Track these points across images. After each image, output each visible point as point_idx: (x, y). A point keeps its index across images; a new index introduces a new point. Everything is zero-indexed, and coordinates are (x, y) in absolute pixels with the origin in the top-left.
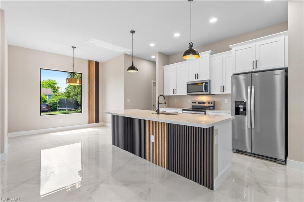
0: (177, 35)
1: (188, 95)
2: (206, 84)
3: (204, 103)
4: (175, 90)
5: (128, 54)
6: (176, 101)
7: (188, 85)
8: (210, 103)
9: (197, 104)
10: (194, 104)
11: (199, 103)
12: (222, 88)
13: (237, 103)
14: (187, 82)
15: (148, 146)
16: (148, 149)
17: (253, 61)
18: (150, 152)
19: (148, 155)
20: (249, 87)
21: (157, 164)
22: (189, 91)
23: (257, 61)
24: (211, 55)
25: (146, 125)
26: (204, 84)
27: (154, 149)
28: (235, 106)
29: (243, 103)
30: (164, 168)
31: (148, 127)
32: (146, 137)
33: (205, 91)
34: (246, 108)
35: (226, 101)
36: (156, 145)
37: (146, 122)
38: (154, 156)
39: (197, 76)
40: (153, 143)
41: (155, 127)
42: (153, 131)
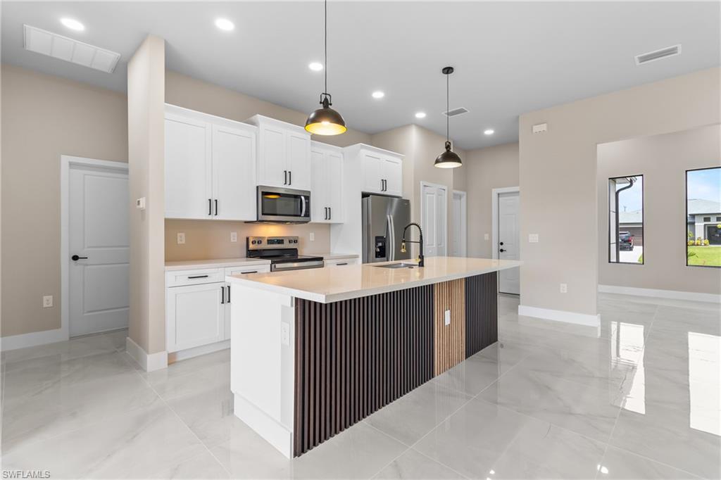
3: (280, 241)
9: (265, 246)
11: (270, 241)
12: (328, 212)
13: (378, 239)
14: (261, 187)
15: (439, 342)
16: (440, 346)
17: (383, 180)
18: (444, 351)
19: (439, 363)
20: (388, 217)
21: (454, 366)
22: (266, 212)
23: (386, 181)
24: (311, 139)
25: (435, 295)
26: (303, 198)
27: (450, 338)
28: (375, 244)
29: (383, 239)
30: (463, 360)
31: (440, 296)
32: (435, 323)
33: (305, 216)
34: (385, 246)
35: (312, 236)
36: (452, 326)
37: (435, 288)
38: (450, 351)
39: (288, 177)
40: (448, 326)
41: (450, 291)
42: (448, 301)
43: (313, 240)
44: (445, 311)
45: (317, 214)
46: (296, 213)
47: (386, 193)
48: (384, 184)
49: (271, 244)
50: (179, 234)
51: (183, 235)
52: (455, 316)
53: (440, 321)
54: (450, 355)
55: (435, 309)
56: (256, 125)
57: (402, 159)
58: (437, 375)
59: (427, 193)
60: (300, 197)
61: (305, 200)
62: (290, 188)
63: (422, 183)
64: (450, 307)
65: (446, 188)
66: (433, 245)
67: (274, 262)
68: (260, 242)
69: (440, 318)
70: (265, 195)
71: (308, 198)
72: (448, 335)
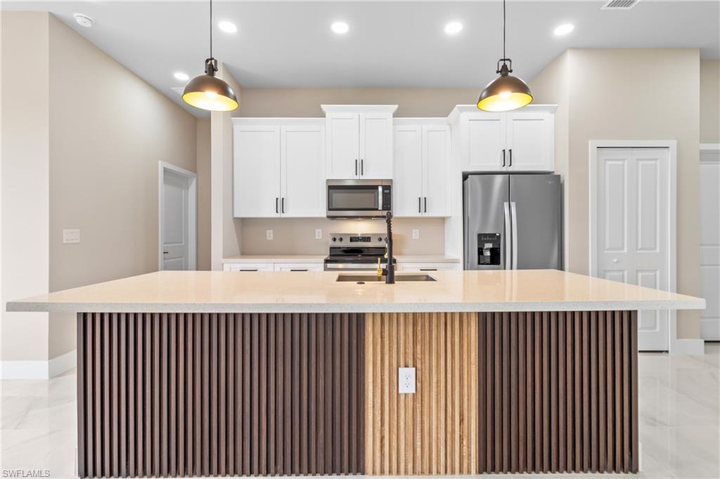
0: (340, 28)
1: (328, 217)
2: (387, 191)
3: (367, 239)
4: (280, 204)
6: (270, 234)
7: (330, 188)
8: (383, 240)
9: (347, 244)
10: (338, 244)
11: (354, 239)
12: (423, 204)
13: (482, 238)
14: (328, 180)
15: (378, 418)
16: (382, 425)
17: (504, 151)
18: (394, 437)
19: (378, 454)
20: (506, 204)
21: (430, 472)
22: (334, 207)
23: (510, 151)
24: (394, 117)
25: (366, 333)
26: (380, 189)
27: (419, 419)
28: (478, 244)
29: (495, 238)
30: (469, 472)
31: (382, 337)
32: (366, 382)
33: (384, 209)
34: (499, 248)
35: (415, 234)
36: (426, 399)
37: (366, 324)
38: (419, 443)
39: (360, 166)
40: (410, 397)
41: (419, 334)
42: (410, 350)
43: (418, 238)
44: (398, 366)
45: (403, 207)
46: (372, 207)
47: (510, 169)
48: (507, 155)
49: (354, 241)
50: (268, 231)
51: (272, 231)
52: (437, 382)
53: (382, 380)
54: (419, 450)
55: (366, 358)
56: (325, 117)
57: (553, 111)
58: (374, 473)
59: (605, 160)
60: (376, 187)
61: (383, 191)
62: (362, 178)
63: (592, 144)
64: (419, 362)
65: (672, 143)
66: (623, 248)
67: (327, 261)
68: (341, 239)
69: (382, 375)
70: (333, 188)
71: (388, 189)
72: (410, 411)
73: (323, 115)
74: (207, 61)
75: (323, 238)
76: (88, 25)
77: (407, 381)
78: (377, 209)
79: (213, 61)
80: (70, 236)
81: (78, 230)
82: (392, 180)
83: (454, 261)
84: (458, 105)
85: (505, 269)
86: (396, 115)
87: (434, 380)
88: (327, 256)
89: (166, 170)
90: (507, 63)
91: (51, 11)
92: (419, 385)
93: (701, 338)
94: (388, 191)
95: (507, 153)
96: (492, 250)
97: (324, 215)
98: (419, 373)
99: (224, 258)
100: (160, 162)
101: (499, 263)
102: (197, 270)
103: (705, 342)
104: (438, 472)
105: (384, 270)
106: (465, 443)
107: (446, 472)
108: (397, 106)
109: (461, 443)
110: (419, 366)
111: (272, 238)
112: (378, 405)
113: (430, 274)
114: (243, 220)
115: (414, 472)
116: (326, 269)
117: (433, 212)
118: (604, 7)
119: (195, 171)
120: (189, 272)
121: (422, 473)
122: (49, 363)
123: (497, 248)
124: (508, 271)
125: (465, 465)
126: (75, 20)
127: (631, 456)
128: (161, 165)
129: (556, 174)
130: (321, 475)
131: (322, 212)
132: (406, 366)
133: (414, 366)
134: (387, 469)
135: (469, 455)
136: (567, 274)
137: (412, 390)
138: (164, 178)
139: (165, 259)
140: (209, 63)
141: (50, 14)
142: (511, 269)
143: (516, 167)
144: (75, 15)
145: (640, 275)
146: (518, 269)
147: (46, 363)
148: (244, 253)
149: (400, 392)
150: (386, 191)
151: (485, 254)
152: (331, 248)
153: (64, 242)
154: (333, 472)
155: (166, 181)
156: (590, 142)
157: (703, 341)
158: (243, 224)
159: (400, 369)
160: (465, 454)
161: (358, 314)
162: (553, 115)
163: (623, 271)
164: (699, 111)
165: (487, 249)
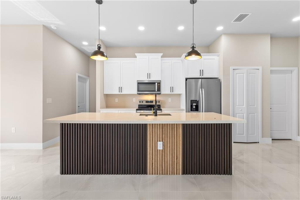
0: (141, 28)
1: (138, 94)
3: (152, 102)
4: (121, 89)
5: (53, 27)
7: (138, 83)
9: (144, 103)
10: (141, 104)
11: (147, 102)
12: (172, 89)
13: (192, 102)
14: (137, 81)
15: (151, 157)
16: (152, 159)
17: (200, 70)
18: (156, 163)
19: (151, 168)
20: (201, 89)
21: (167, 174)
22: (140, 90)
23: (203, 70)
24: (161, 57)
25: (148, 131)
26: (156, 84)
27: (164, 158)
28: (191, 104)
29: (197, 102)
30: (179, 174)
31: (152, 132)
32: (148, 146)
33: (158, 91)
34: (198, 105)
35: (170, 100)
36: (166, 152)
37: (148, 127)
38: (164, 165)
39: (149, 75)
40: (161, 151)
41: (164, 131)
42: (161, 136)
43: (170, 101)
44: (157, 141)
45: (165, 90)
46: (154, 90)
47: (203, 77)
48: (201, 72)
49: (147, 103)
50: (116, 99)
51: (117, 99)
52: (169, 146)
53: (152, 146)
54: (164, 167)
55: (148, 139)
56: (136, 58)
57: (218, 56)
58: (150, 174)
59: (236, 74)
60: (155, 83)
61: (157, 84)
62: (150, 80)
63: (231, 68)
64: (164, 140)
65: (260, 68)
66: (243, 105)
67: (137, 110)
68: (142, 102)
69: (152, 144)
70: (139, 83)
71: (159, 83)
72: (161, 155)
73: (136, 57)
74: (98, 45)
75: (136, 102)
76: (55, 28)
77: (160, 146)
78: (155, 91)
79: (100, 45)
80: (49, 100)
81: (51, 99)
82: (160, 81)
83: (183, 110)
84: (184, 54)
85: (200, 112)
86: (162, 57)
87: (168, 146)
88: (137, 108)
89: (79, 77)
90: (194, 45)
91: (44, 24)
92: (164, 147)
93: (271, 138)
94: (159, 85)
95: (202, 71)
96: (196, 106)
97: (137, 93)
98: (164, 143)
99: (100, 108)
100: (77, 74)
101: (198, 111)
102: (89, 112)
103: (272, 139)
104: (170, 174)
105: (154, 112)
106: (178, 165)
107: (172, 174)
108: (162, 54)
109: (177, 165)
110: (164, 141)
111: (117, 101)
112: (151, 153)
113: (171, 114)
114: (107, 95)
115: (162, 174)
116: (137, 112)
117: (176, 92)
118: (232, 22)
119: (89, 76)
120: (86, 113)
121: (165, 174)
122: (43, 144)
123: (197, 105)
124: (201, 113)
125: (178, 172)
126: (51, 27)
127: (230, 170)
128: (77, 75)
129: (219, 78)
130: (134, 174)
131: (135, 92)
132: (160, 141)
133: (162, 141)
134: (154, 173)
135: (179, 169)
136: (222, 115)
137: (161, 149)
138: (78, 80)
139: (78, 109)
140: (98, 46)
141: (43, 25)
142: (202, 112)
143: (204, 76)
144: (51, 25)
145: (250, 115)
146: (205, 112)
147: (42, 144)
148: (107, 107)
149: (158, 149)
150: (158, 85)
151: (193, 107)
152: (139, 105)
153: (47, 103)
154: (137, 174)
155: (79, 81)
156: (230, 67)
157: (271, 139)
158: (107, 96)
159: (158, 142)
160: (178, 168)
161: (145, 124)
162: (218, 57)
163: (244, 113)
164: (270, 56)
165: (194, 105)
